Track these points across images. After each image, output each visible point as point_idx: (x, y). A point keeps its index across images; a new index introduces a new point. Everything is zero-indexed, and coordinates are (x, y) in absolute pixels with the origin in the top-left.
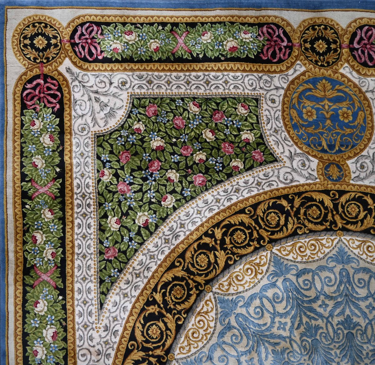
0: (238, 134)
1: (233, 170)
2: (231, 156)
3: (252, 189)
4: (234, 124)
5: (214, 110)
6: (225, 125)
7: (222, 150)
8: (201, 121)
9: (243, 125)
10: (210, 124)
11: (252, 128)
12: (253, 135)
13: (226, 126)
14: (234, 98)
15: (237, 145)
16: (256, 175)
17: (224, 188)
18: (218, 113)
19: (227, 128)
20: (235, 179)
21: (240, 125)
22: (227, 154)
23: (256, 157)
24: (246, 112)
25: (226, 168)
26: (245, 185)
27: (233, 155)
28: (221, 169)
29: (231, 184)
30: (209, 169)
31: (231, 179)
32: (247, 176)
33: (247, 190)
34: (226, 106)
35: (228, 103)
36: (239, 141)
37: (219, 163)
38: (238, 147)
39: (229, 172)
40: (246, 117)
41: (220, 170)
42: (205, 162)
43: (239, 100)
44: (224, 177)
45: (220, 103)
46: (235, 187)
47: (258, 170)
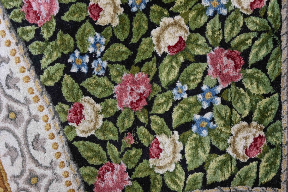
0: (174, 126)
1: (70, 104)
2: (110, 102)
3: (19, 161)
4: (202, 112)
5: (246, 54)
6: (201, 84)
7: (126, 74)
8: (210, 12)
9: (199, 140)
10: (202, 41)
11: (190, 168)
12: (172, 168)
13: (198, 90)
14: (278, 116)
15: (142, 119)
16: (60, 171)
17: (21, 76)
18: (236, 67)
19: (190, 93)
20: (46, 112)
21: (199, 132)
22: (116, 89)
23: (108, 175)
24: (241, 151)
25: (76, 86)
26: (31, 139)
27: (112, 107)
28: (74, 70)
29: (31, 97)
30: (73, 35)
31: (46, 99)
32: (55, 146)
33: (16, 145)
34: (254, 91)
35: (265, 96)
36: (154, 127)
37: (89, 65)
38: (137, 123)
39: (65, 92)
40: (224, 152)
41: (70, 66)
42: (92, 22)
43: (275, 130)
44: (50, 77)
45: (265, 71)
46: (24, 109)
47: (71, 178)
